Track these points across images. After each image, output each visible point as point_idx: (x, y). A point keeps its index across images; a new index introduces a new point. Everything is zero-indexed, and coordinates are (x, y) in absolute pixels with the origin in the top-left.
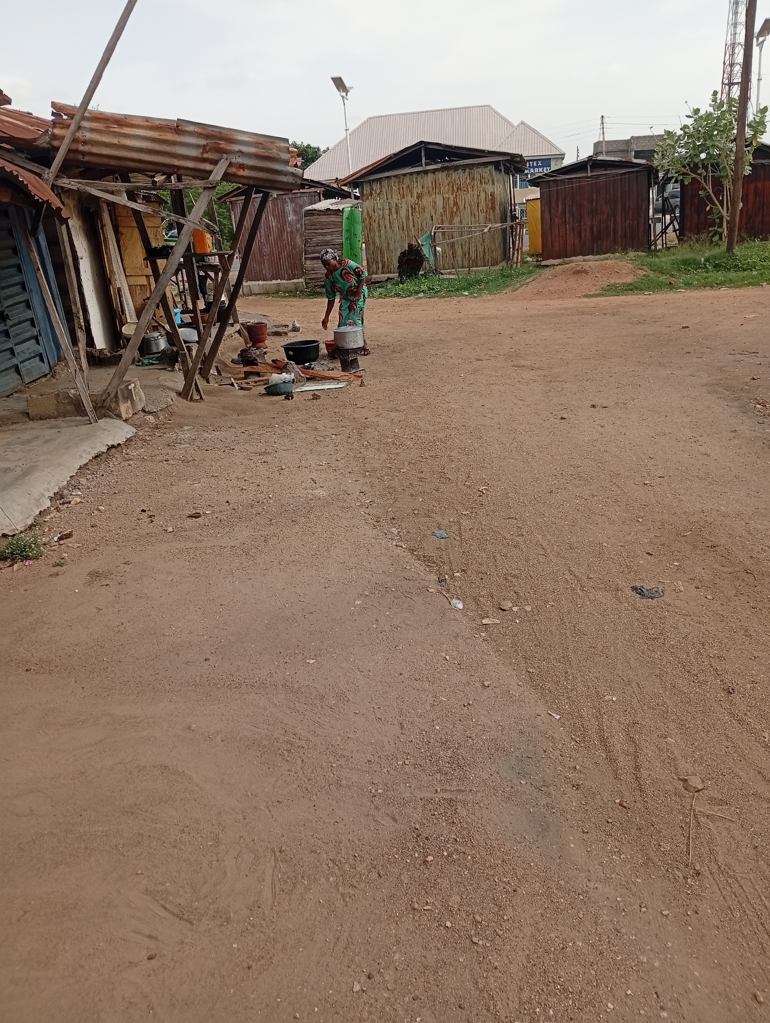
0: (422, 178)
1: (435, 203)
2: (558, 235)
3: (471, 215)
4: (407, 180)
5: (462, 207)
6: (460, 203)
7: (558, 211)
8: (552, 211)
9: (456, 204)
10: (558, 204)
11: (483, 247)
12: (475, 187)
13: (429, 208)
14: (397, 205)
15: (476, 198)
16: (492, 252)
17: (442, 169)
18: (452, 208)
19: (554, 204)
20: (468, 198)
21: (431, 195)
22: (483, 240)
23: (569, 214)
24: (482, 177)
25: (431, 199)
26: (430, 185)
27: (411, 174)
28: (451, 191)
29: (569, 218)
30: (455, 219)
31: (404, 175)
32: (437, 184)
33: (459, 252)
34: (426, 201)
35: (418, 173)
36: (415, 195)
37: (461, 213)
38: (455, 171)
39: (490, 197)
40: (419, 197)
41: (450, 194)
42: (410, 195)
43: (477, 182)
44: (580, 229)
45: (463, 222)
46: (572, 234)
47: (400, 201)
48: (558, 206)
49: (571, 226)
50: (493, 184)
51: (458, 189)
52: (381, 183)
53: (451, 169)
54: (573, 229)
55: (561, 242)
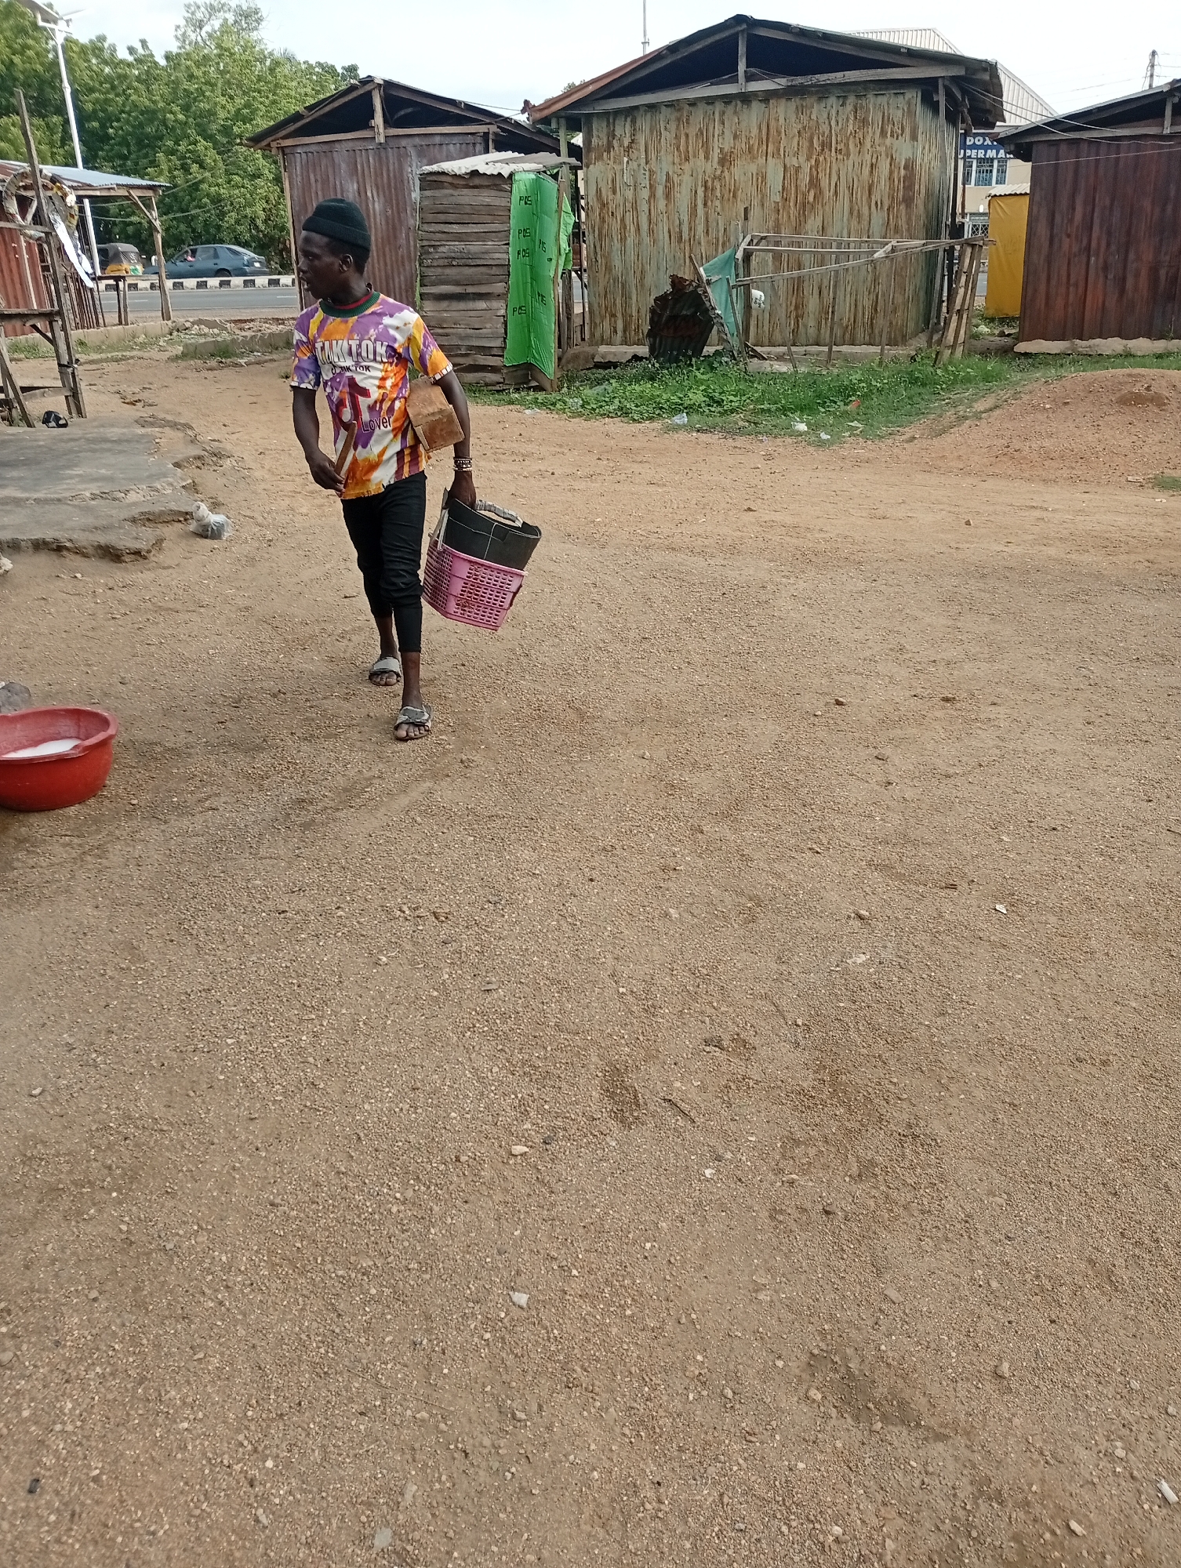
0: (735, 112)
1: (764, 178)
2: (1064, 279)
3: (851, 213)
4: (698, 115)
5: (828, 194)
6: (824, 183)
7: (1071, 221)
8: (1058, 219)
9: (814, 183)
10: (1074, 202)
11: (873, 296)
12: (868, 143)
13: (747, 191)
14: (668, 178)
15: (866, 171)
16: (895, 311)
17: (789, 93)
18: (804, 196)
19: (1064, 202)
20: (847, 169)
21: (753, 158)
22: (875, 280)
23: (1101, 228)
24: (886, 120)
25: (753, 168)
26: (755, 132)
27: (710, 101)
28: (805, 150)
29: (1099, 239)
30: (810, 222)
31: (693, 103)
32: (773, 131)
33: (812, 304)
34: (742, 172)
35: (727, 99)
36: (715, 155)
37: (827, 208)
38: (820, 99)
39: (903, 172)
40: (725, 160)
41: (802, 159)
42: (702, 155)
43: (873, 133)
44: (1125, 267)
45: (829, 231)
46: (1101, 279)
47: (677, 168)
48: (1074, 209)
49: (1101, 260)
50: (914, 138)
51: (823, 145)
52: (634, 122)
53: (811, 94)
54: (1106, 268)
55: (1071, 297)
